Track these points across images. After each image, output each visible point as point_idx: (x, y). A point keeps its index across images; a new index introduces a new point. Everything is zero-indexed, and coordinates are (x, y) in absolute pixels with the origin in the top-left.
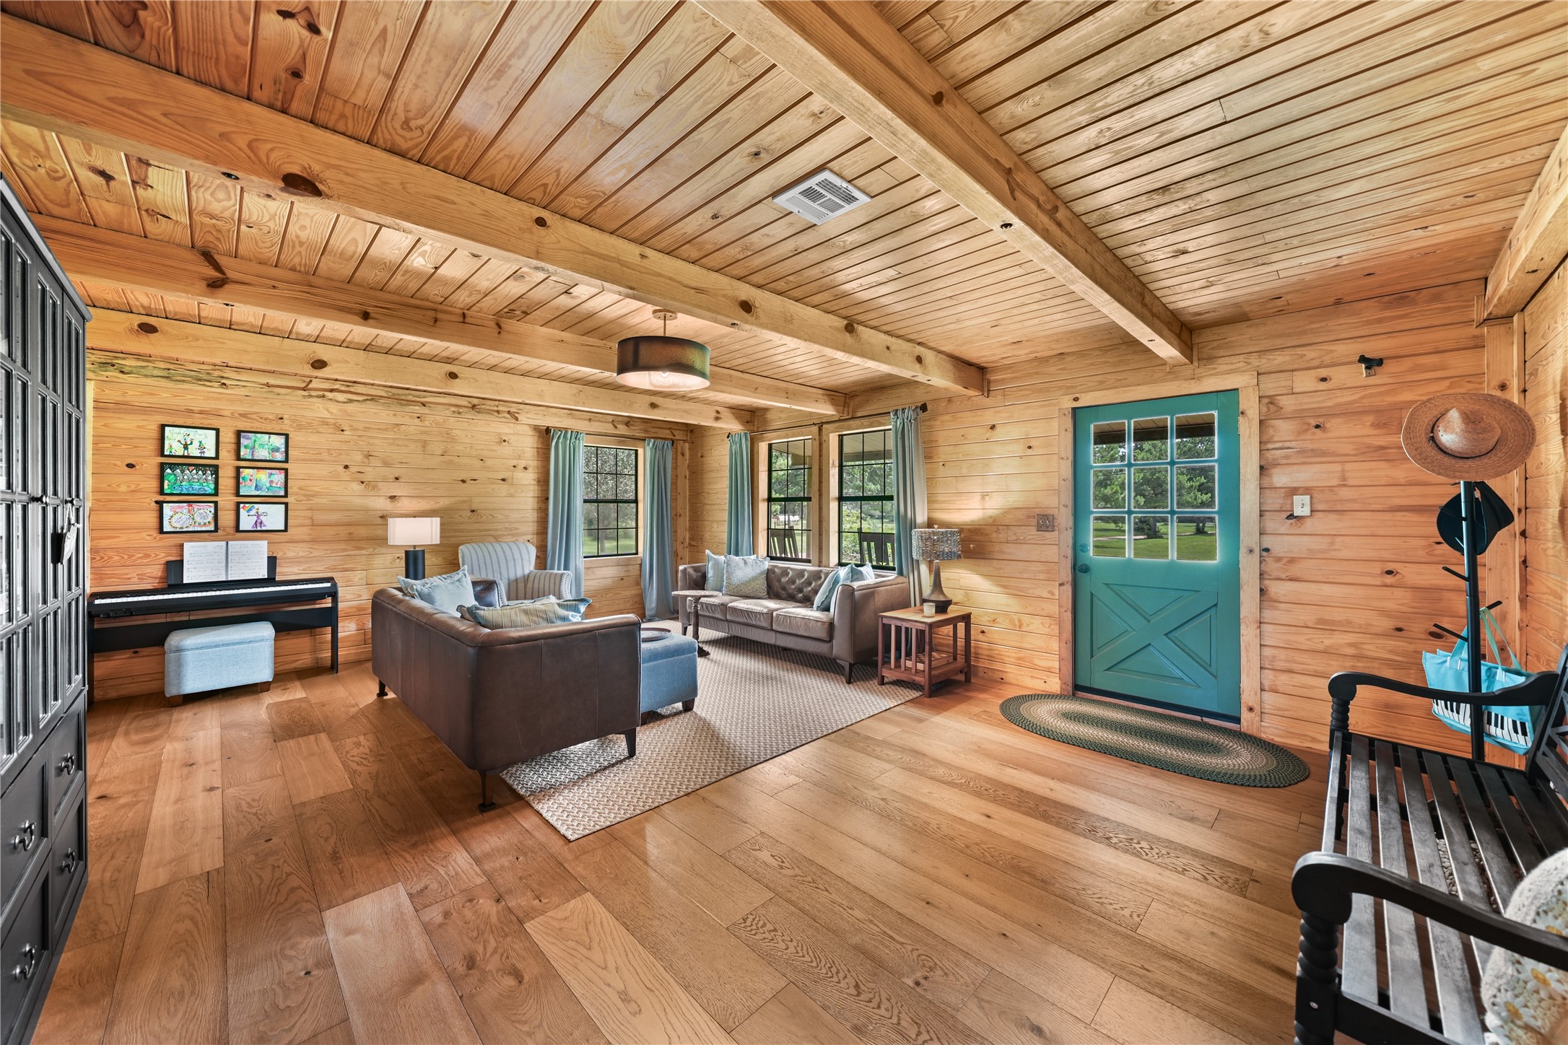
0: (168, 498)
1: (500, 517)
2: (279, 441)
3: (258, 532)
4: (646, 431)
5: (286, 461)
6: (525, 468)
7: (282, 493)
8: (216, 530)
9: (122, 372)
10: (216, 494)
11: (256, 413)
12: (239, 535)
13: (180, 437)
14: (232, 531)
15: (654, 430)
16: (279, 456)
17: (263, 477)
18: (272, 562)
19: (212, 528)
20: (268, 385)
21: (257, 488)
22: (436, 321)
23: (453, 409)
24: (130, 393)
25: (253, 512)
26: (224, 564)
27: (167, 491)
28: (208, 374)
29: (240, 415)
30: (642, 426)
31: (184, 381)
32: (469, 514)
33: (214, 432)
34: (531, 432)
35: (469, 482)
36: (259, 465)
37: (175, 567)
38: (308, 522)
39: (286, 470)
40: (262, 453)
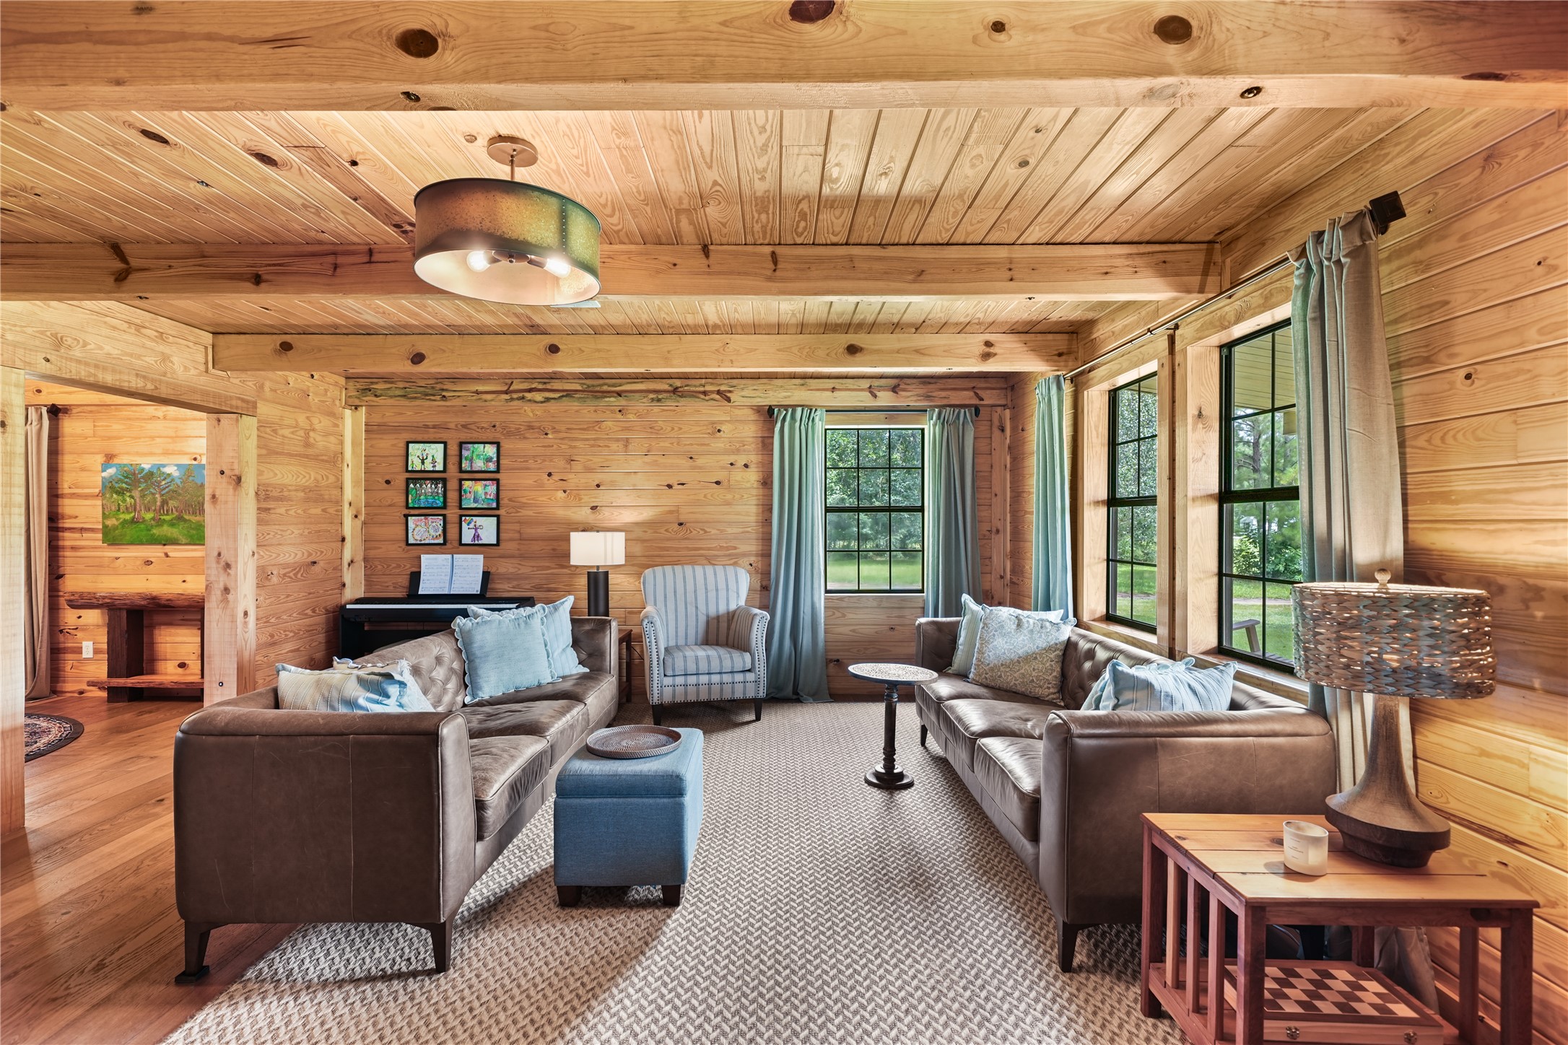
0: (413, 512)
1: (714, 532)
2: (491, 451)
3: (476, 547)
4: (928, 397)
5: (498, 471)
6: (746, 466)
7: (494, 505)
8: (444, 544)
9: (376, 396)
10: (444, 507)
11: (475, 423)
12: (462, 548)
13: (419, 453)
14: (456, 544)
15: (943, 394)
16: (492, 467)
17: (479, 488)
18: (486, 576)
19: (441, 541)
20: (477, 392)
21: (476, 500)
22: (336, 267)
23: (652, 396)
24: (387, 414)
25: (472, 525)
26: (448, 578)
27: (411, 505)
28: (433, 388)
29: (463, 426)
30: (922, 390)
31: (415, 398)
32: (676, 527)
33: (442, 445)
34: (752, 416)
35: (676, 487)
36: (477, 476)
37: (415, 577)
38: (517, 536)
39: (498, 481)
40: (479, 465)
